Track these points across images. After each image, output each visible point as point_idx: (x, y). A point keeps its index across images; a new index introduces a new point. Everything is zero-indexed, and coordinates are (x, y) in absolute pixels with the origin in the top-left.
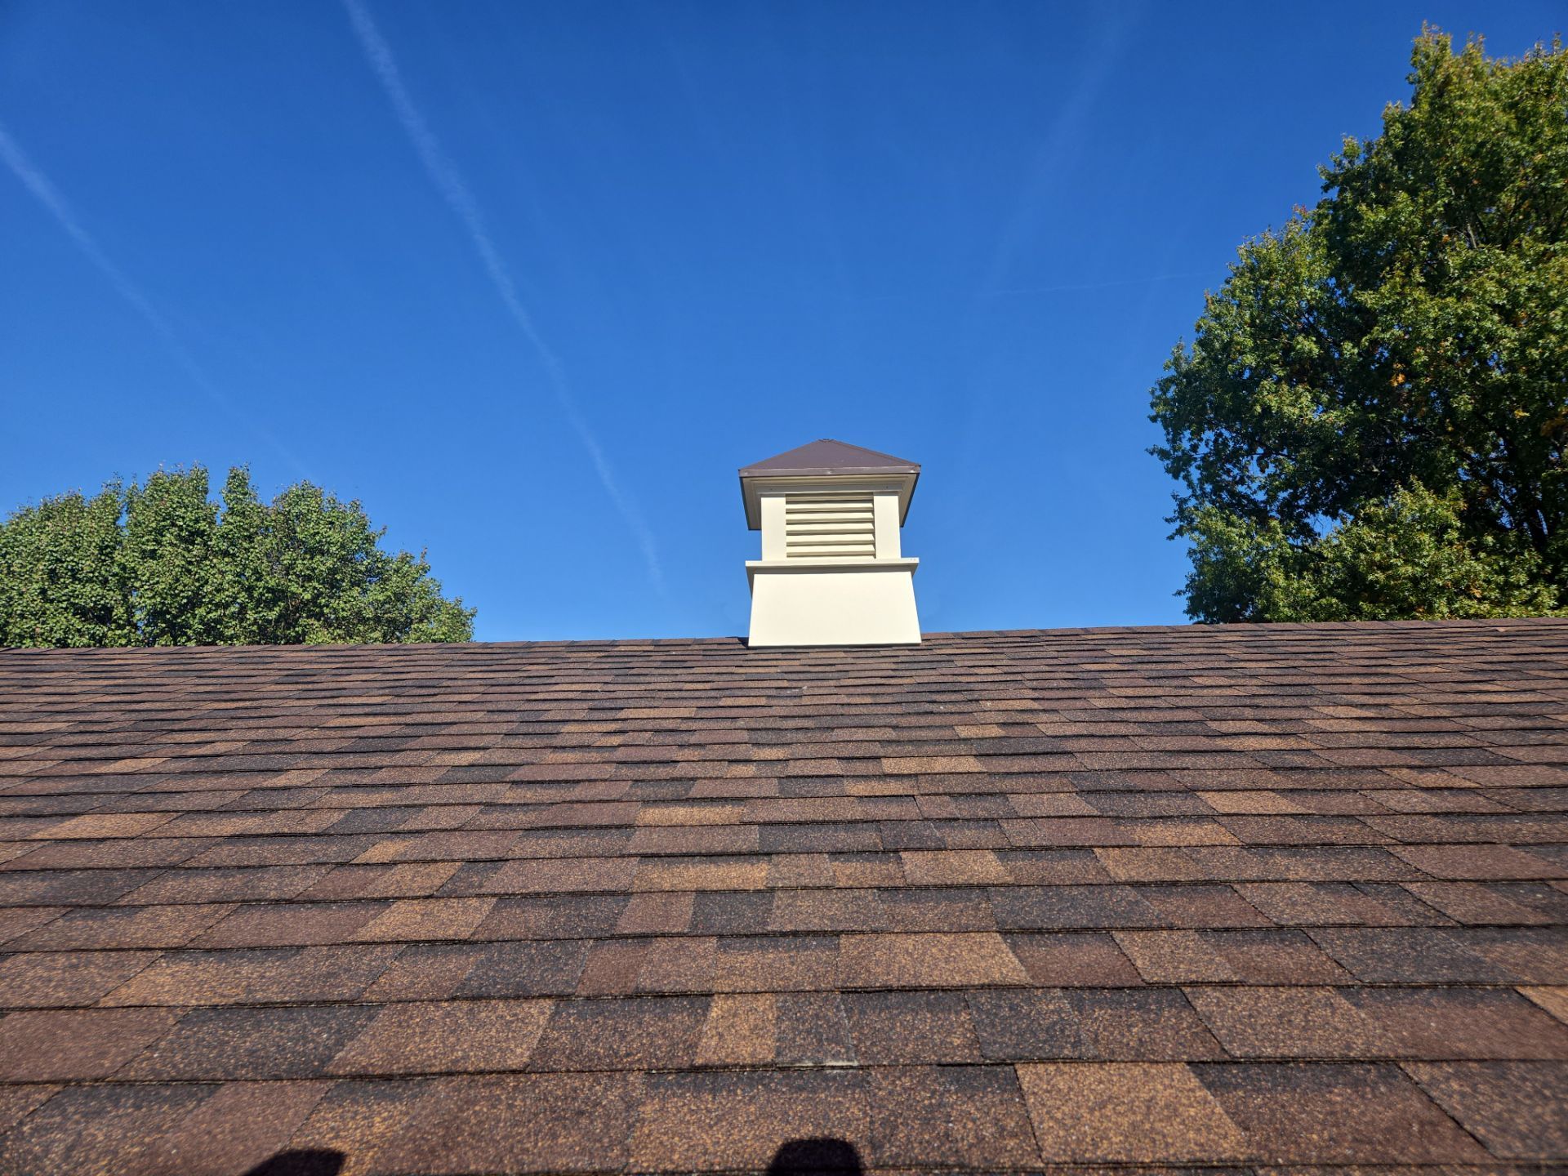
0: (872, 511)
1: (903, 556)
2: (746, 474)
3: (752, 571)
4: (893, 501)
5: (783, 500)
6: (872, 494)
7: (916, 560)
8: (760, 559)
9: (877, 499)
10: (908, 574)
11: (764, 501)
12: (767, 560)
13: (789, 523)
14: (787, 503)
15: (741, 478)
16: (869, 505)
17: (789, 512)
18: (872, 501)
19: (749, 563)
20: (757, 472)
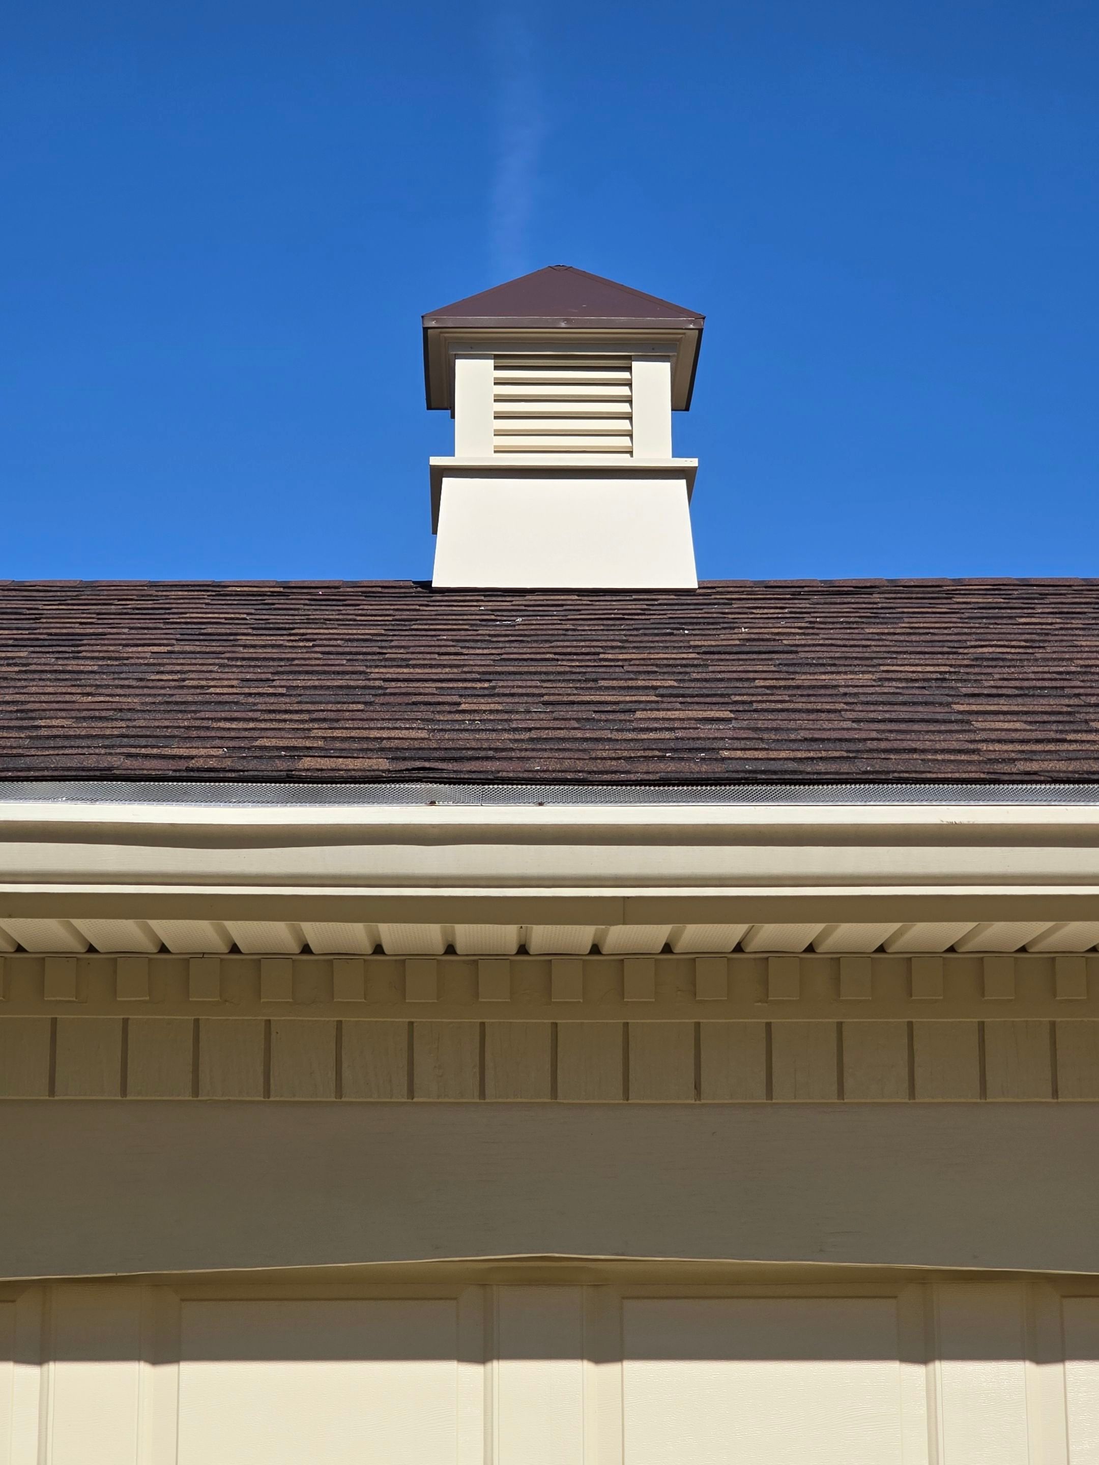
0: (629, 384)
1: (675, 455)
2: (433, 324)
3: (439, 473)
4: (663, 370)
5: (491, 363)
6: (629, 358)
7: (693, 462)
8: (452, 454)
9: (635, 365)
10: (683, 483)
11: (460, 364)
12: (462, 457)
13: (499, 399)
14: (497, 368)
15: (426, 329)
16: (625, 375)
17: (499, 382)
18: (629, 369)
19: (435, 461)
20: (450, 321)
